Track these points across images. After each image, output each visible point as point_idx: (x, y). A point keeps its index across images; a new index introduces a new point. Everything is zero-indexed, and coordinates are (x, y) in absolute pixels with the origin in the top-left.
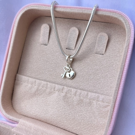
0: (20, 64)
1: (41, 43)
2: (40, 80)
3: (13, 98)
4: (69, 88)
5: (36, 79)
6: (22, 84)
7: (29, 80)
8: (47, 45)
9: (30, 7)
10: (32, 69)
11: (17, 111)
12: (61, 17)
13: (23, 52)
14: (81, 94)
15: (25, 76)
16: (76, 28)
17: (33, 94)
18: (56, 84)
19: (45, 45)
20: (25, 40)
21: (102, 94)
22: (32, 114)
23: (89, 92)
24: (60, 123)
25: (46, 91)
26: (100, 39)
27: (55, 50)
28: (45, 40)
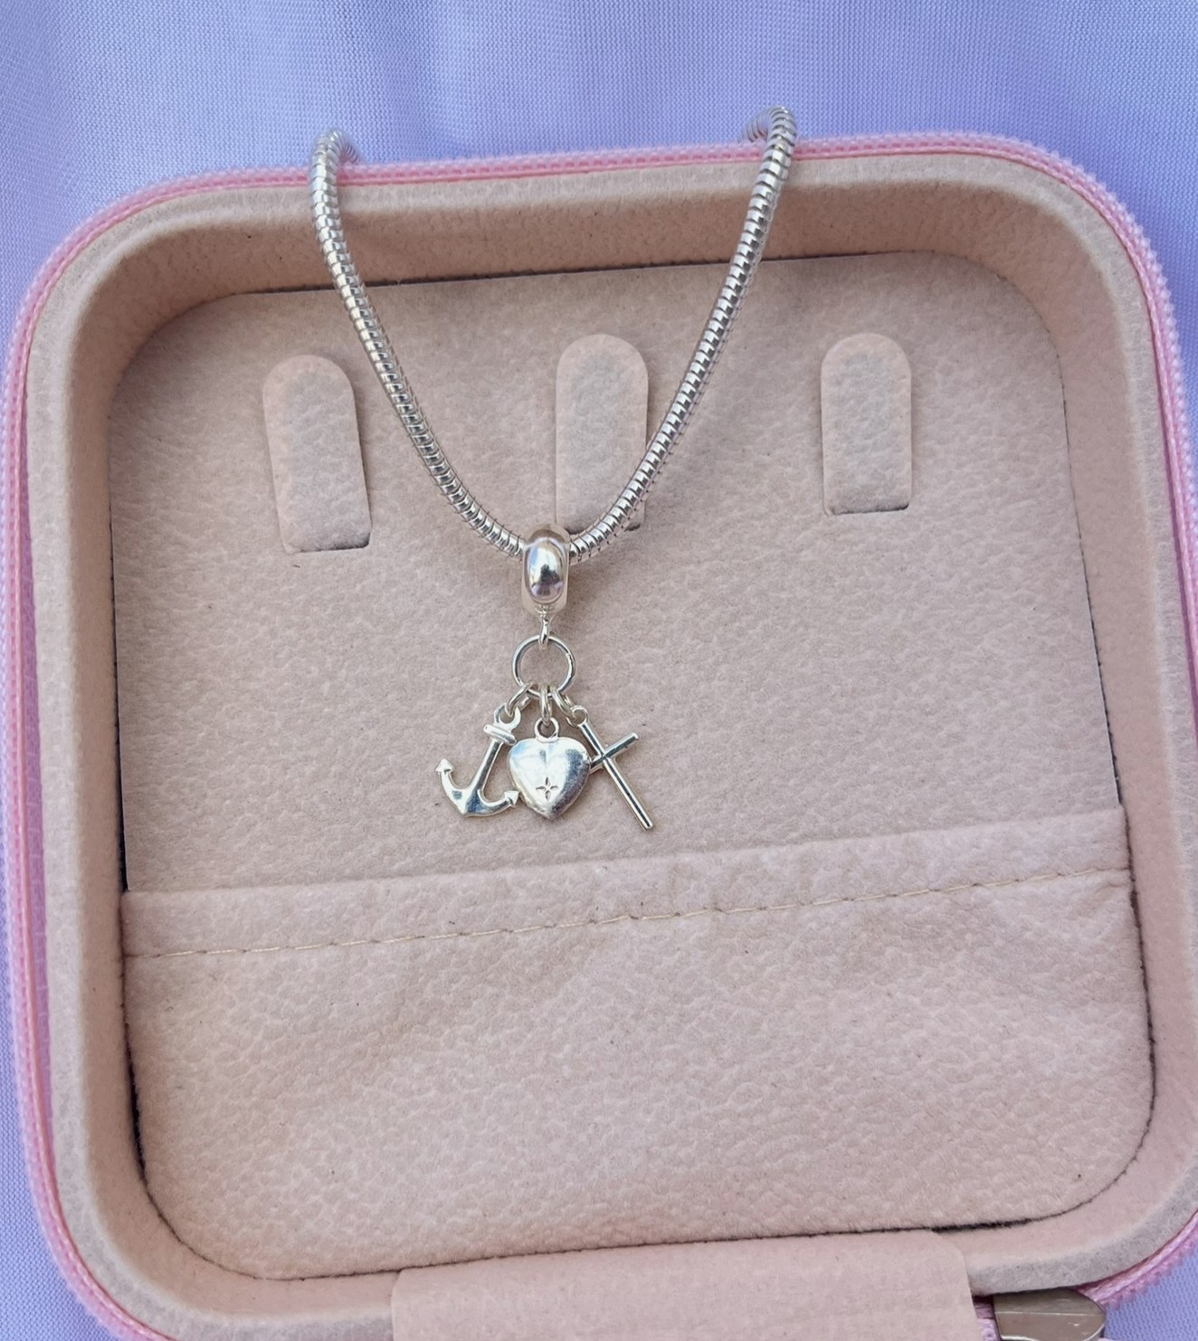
1: (299, 537)
4: (723, 856)
6: (216, 975)
7: (288, 911)
8: (366, 543)
10: (274, 798)
14: (857, 874)
17: (373, 1036)
19: (342, 547)
22: (430, 1222)
23: (916, 835)
25: (505, 956)
26: (852, 390)
27: (463, 572)
28: (334, 504)
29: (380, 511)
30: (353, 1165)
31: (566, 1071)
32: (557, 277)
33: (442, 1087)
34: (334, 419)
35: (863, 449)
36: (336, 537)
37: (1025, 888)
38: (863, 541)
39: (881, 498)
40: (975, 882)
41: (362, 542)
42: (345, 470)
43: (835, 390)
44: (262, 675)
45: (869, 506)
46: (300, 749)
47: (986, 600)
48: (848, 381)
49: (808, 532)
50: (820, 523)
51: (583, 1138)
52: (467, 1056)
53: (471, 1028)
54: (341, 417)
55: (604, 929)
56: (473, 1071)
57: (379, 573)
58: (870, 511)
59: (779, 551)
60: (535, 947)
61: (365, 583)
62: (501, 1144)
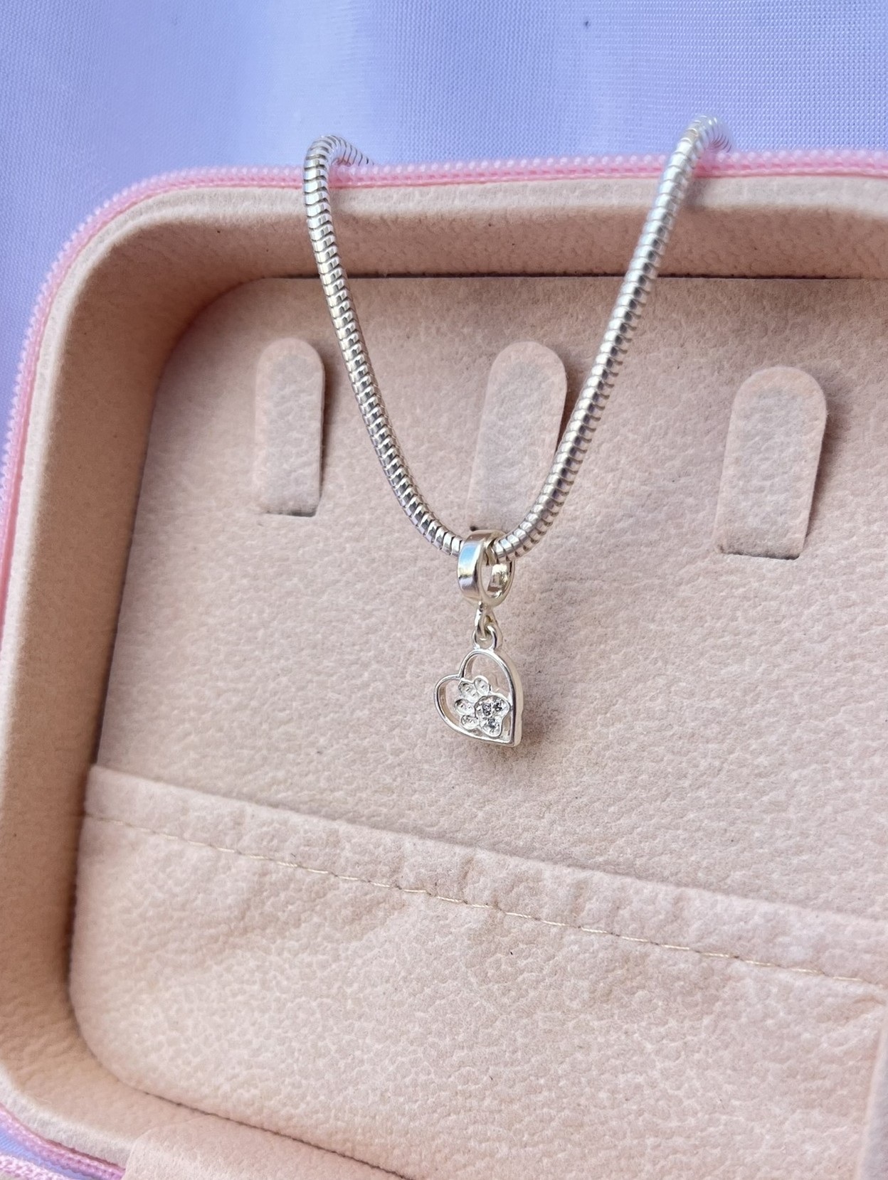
0: (111, 686)
1: (263, 499)
2: (275, 805)
3: (74, 966)
4: (513, 862)
5: (240, 796)
6: (134, 846)
7: (185, 811)
8: (311, 514)
9: (149, 208)
10: (207, 717)
11: (115, 1067)
12: (413, 268)
13: (123, 583)
14: (624, 913)
15: (158, 779)
16: (542, 349)
17: (224, 928)
18: (404, 830)
19: (297, 513)
20: (139, 484)
21: (803, 902)
22: (226, 1087)
23: (692, 892)
24: (460, 1158)
25: (329, 896)
26: (760, 426)
27: (381, 553)
28: (293, 475)
29: (329, 487)
30: (190, 1022)
31: (350, 1005)
32: (518, 280)
33: (264, 984)
34: (304, 398)
35: (761, 489)
36: (291, 505)
37: (783, 976)
38: (744, 586)
39: (770, 544)
40: (735, 955)
41: (311, 511)
42: (304, 447)
43: (741, 423)
44: (218, 613)
45: (759, 550)
46: (232, 681)
47: (854, 671)
48: (757, 416)
49: (692, 568)
50: (707, 560)
51: (342, 1064)
52: (287, 966)
53: (296, 944)
54: (309, 398)
55: (405, 896)
56: (288, 978)
57: (318, 542)
58: (759, 555)
59: (657, 582)
60: (350, 895)
61: (307, 549)
62: (287, 1045)
